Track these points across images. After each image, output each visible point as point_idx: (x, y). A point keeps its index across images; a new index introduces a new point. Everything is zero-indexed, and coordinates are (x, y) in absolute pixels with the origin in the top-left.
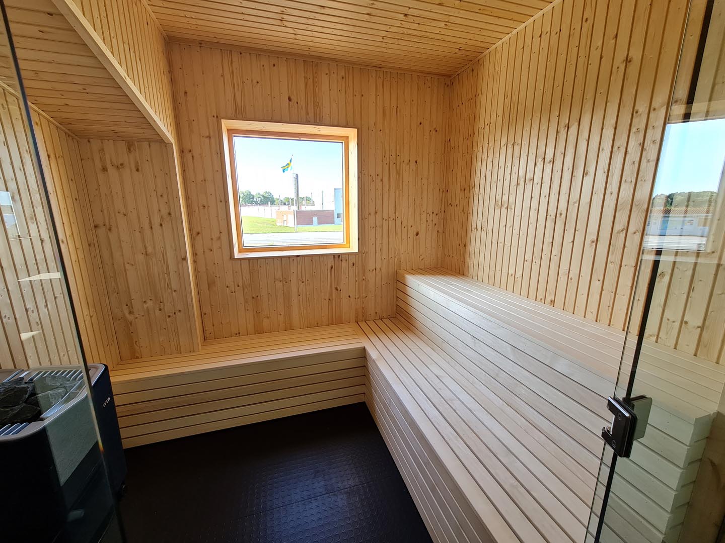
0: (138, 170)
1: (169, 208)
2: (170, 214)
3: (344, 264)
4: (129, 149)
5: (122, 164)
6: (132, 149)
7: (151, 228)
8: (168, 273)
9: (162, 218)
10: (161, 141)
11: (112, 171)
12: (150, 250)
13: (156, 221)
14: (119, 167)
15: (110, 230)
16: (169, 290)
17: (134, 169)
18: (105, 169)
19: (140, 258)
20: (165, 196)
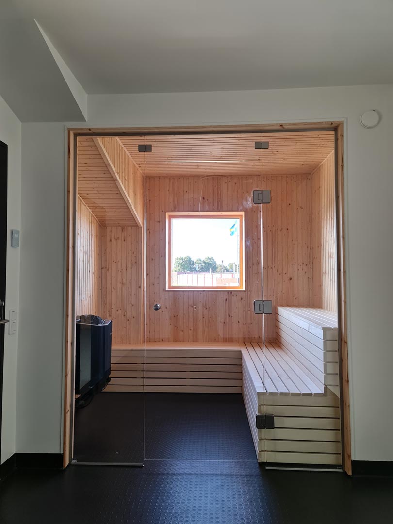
0: (125, 240)
1: (136, 259)
2: (136, 262)
3: (235, 298)
4: (122, 231)
5: (118, 238)
6: (124, 230)
7: (126, 270)
8: (131, 295)
9: (132, 264)
10: (137, 226)
11: (114, 241)
12: (124, 281)
13: (129, 266)
14: (118, 239)
15: (108, 270)
16: (130, 305)
17: (123, 240)
18: (111, 240)
19: (119, 285)
20: (135, 253)
